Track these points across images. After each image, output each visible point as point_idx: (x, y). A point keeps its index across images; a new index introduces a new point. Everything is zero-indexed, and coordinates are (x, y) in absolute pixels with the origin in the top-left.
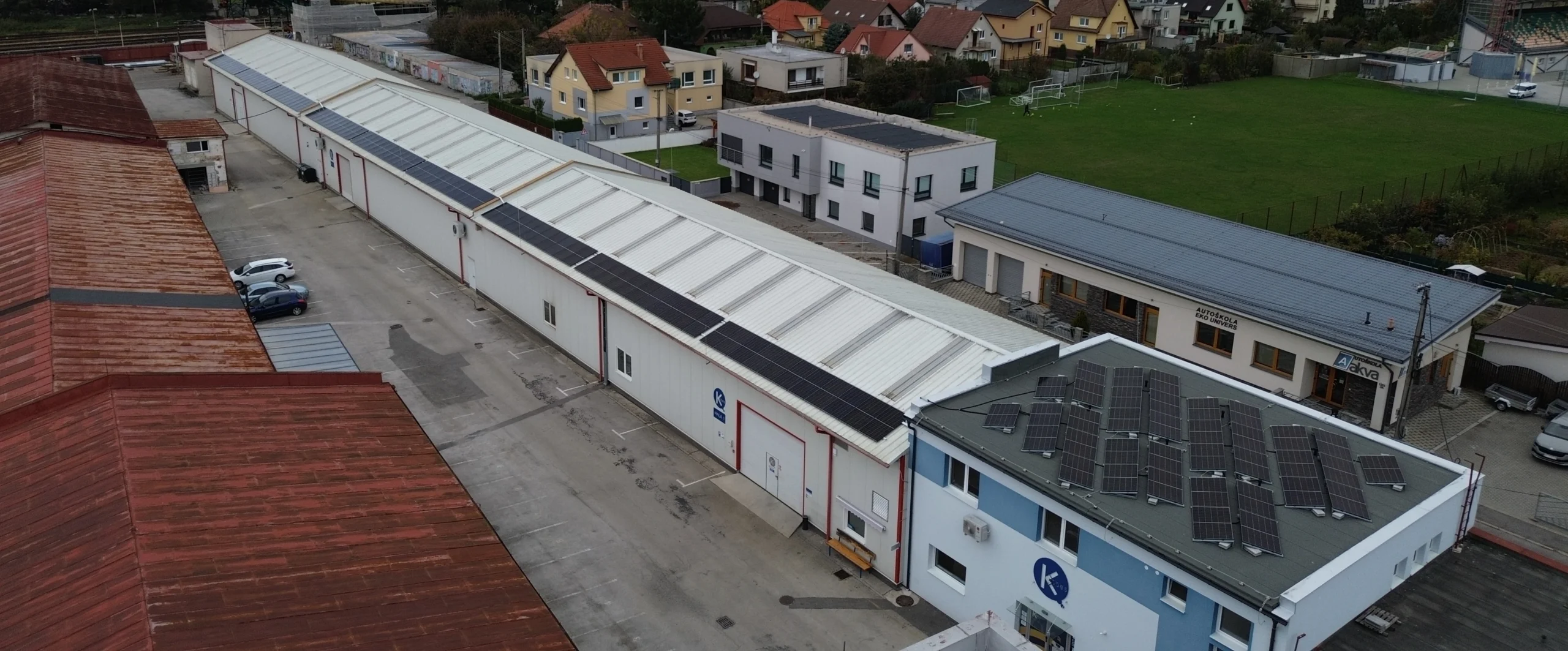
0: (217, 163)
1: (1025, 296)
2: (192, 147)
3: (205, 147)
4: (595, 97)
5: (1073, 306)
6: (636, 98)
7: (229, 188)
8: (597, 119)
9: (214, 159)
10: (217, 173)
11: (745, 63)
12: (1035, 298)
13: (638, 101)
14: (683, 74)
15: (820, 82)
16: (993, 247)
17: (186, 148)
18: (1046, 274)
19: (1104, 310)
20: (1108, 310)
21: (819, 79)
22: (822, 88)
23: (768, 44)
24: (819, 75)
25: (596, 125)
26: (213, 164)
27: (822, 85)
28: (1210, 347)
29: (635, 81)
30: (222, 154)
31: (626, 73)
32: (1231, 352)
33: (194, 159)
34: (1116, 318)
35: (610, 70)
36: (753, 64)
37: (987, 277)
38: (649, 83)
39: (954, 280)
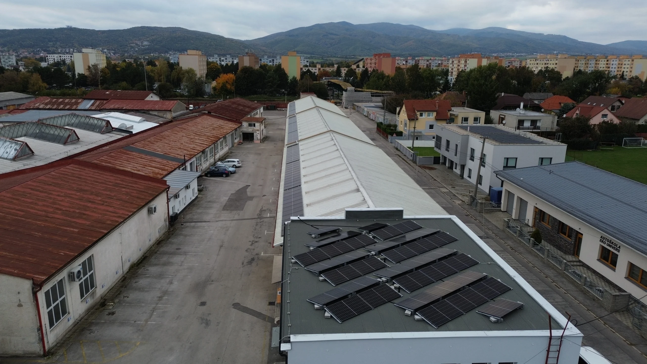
0: (258, 132)
1: (526, 222)
2: (250, 125)
3: (254, 126)
4: (410, 122)
5: (545, 229)
6: (430, 125)
7: (261, 142)
8: (410, 132)
9: (257, 130)
10: (258, 136)
11: (501, 116)
12: (530, 224)
13: (431, 127)
14: (462, 118)
15: (539, 128)
16: (518, 193)
17: (248, 125)
18: (537, 210)
19: (558, 233)
20: (561, 234)
21: (538, 126)
22: (539, 131)
23: (518, 109)
24: (538, 124)
25: (409, 135)
26: (256, 132)
27: (539, 129)
28: (606, 262)
29: (431, 117)
30: (259, 129)
31: (427, 113)
32: (615, 267)
33: (250, 130)
34: (563, 239)
35: (418, 111)
36: (504, 117)
37: (513, 210)
38: (438, 119)
39: (501, 211)
